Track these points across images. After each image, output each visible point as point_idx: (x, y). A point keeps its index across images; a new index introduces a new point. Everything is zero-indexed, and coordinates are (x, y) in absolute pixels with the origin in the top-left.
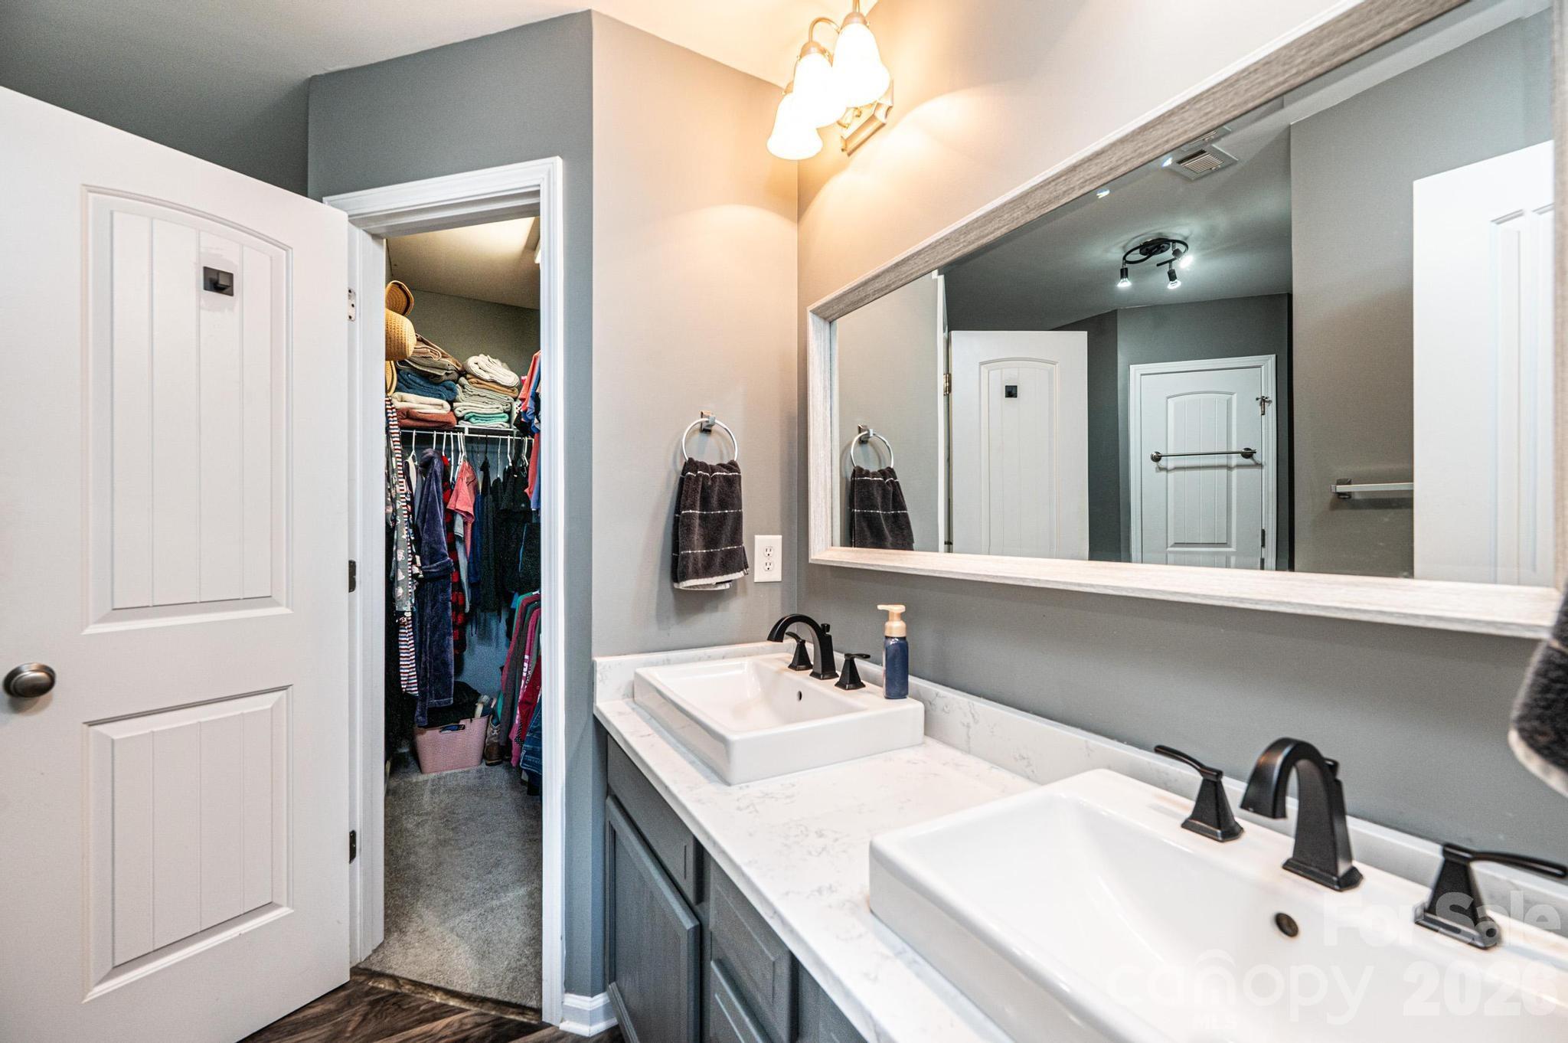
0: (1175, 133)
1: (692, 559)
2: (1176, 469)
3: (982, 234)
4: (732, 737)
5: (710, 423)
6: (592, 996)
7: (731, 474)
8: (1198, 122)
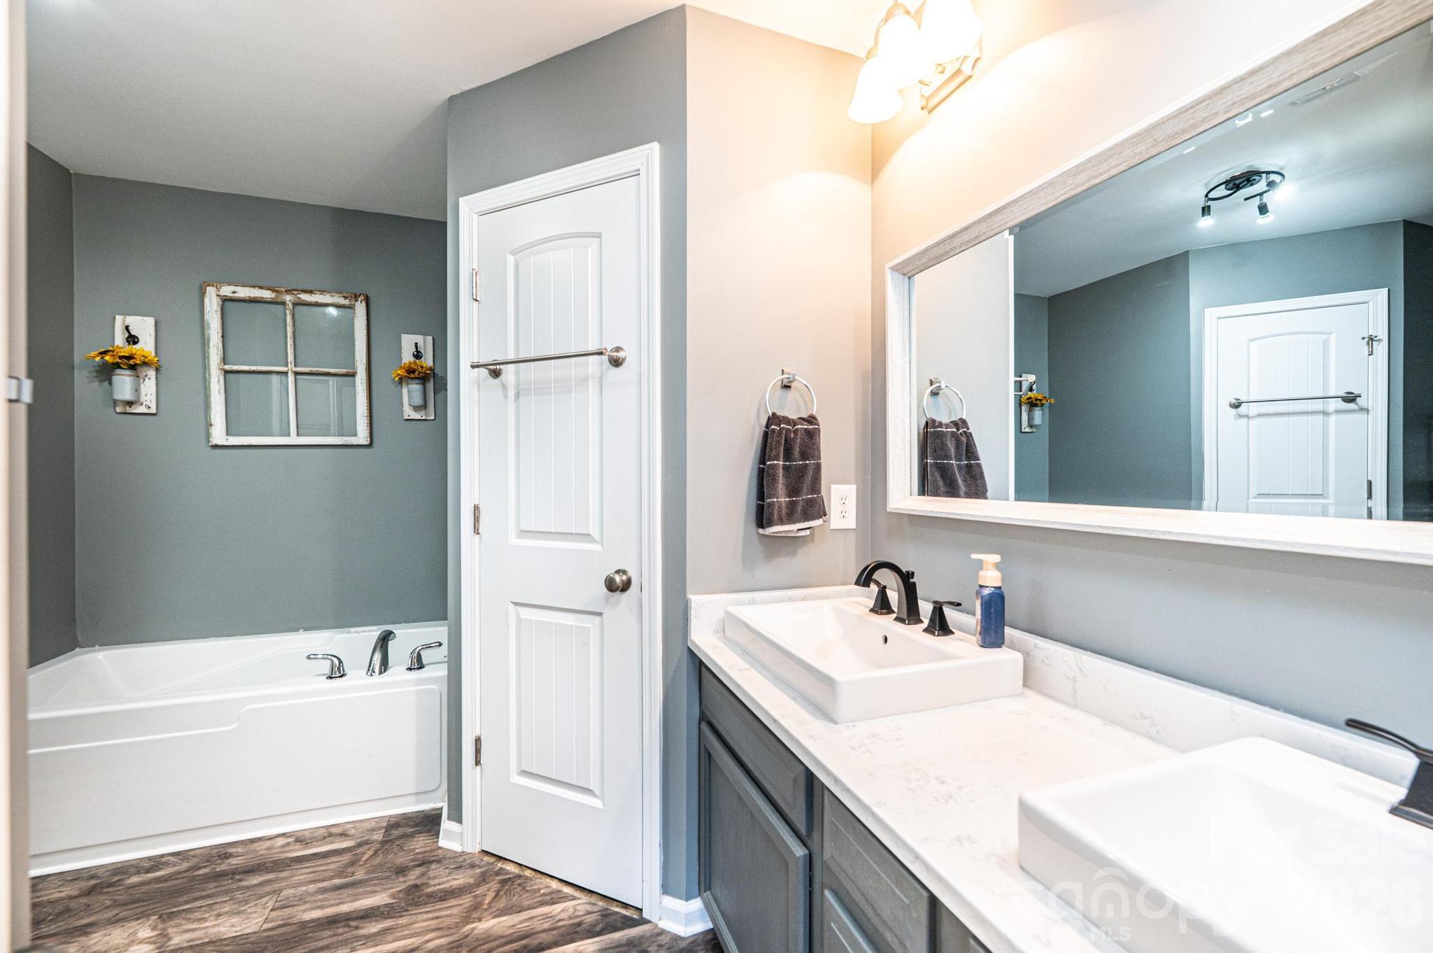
0: (1363, 36)
1: (776, 507)
2: (1260, 415)
3: (1095, 174)
4: (837, 676)
5: (791, 379)
6: (687, 900)
7: (811, 427)
8: (1400, 17)
